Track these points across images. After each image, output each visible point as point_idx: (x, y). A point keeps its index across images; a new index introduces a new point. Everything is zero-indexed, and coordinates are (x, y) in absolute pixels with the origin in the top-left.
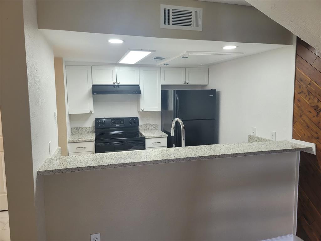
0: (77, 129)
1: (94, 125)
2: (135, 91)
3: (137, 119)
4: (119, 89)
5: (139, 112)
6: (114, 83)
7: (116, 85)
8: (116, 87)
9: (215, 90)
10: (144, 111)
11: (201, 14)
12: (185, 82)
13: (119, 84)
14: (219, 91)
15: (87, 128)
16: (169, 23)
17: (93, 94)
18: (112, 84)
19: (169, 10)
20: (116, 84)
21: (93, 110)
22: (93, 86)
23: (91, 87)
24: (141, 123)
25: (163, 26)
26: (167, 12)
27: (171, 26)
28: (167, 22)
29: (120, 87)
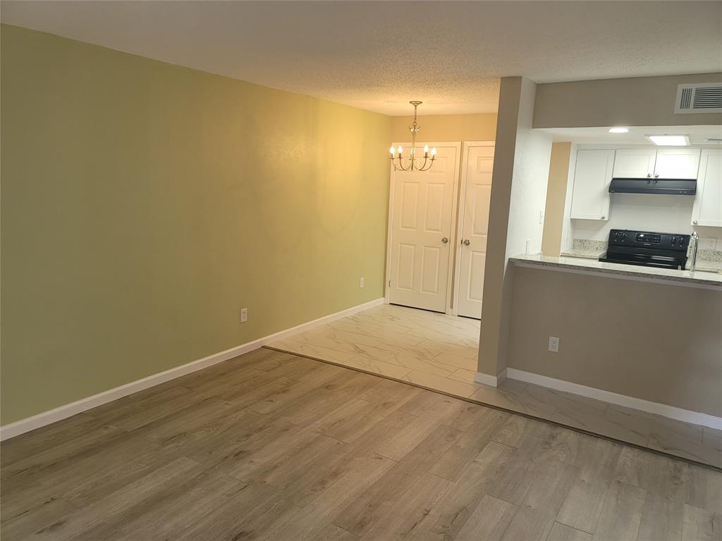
0: (581, 241)
2: (688, 189)
3: (686, 237)
4: (658, 186)
6: (649, 176)
7: (651, 179)
8: (652, 181)
10: (698, 225)
13: (659, 178)
15: (596, 242)
16: (688, 106)
17: (611, 192)
18: (646, 177)
19: (690, 90)
20: (653, 177)
21: (607, 215)
22: (614, 179)
23: (609, 181)
25: (678, 110)
26: (686, 93)
27: (691, 110)
28: (685, 104)
29: (659, 182)
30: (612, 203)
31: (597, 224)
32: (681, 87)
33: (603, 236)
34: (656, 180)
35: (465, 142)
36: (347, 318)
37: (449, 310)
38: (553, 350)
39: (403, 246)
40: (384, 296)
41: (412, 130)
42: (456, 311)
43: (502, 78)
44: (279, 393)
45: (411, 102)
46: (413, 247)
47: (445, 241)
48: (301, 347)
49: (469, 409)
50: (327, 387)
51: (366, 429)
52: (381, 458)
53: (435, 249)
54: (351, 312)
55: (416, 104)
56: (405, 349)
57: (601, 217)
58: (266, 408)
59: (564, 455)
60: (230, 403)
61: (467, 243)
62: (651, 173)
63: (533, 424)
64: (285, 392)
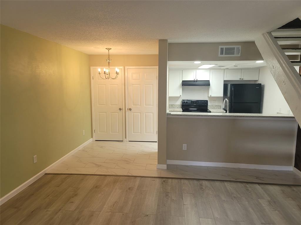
0: (172, 105)
1: (181, 104)
2: (207, 84)
3: (207, 101)
4: (197, 83)
5: (208, 97)
6: (194, 80)
8: (195, 82)
9: (261, 84)
10: (212, 96)
11: (240, 48)
12: (240, 79)
14: (264, 85)
15: (177, 105)
16: (223, 54)
17: (182, 86)
18: (193, 80)
19: (223, 48)
20: (195, 80)
21: (181, 95)
22: (183, 81)
23: (181, 82)
24: (209, 104)
25: (220, 55)
30: (183, 90)
31: (177, 98)
32: (220, 47)
33: (179, 103)
34: (197, 81)
35: (126, 67)
36: (79, 150)
37: (125, 140)
38: (185, 149)
39: (100, 113)
40: (92, 137)
41: (108, 61)
42: (128, 139)
43: (159, 40)
44: (73, 197)
45: (106, 49)
46: (105, 113)
47: (120, 109)
48: (67, 169)
49: (164, 181)
50: (96, 187)
51: (130, 203)
52: (147, 216)
53: (116, 113)
54: (81, 147)
55: (109, 49)
56: (118, 160)
57: (180, 95)
58: (73, 207)
59: (211, 191)
60: (49, 210)
61: (130, 109)
62: (195, 79)
63: (191, 182)
64: (76, 195)
